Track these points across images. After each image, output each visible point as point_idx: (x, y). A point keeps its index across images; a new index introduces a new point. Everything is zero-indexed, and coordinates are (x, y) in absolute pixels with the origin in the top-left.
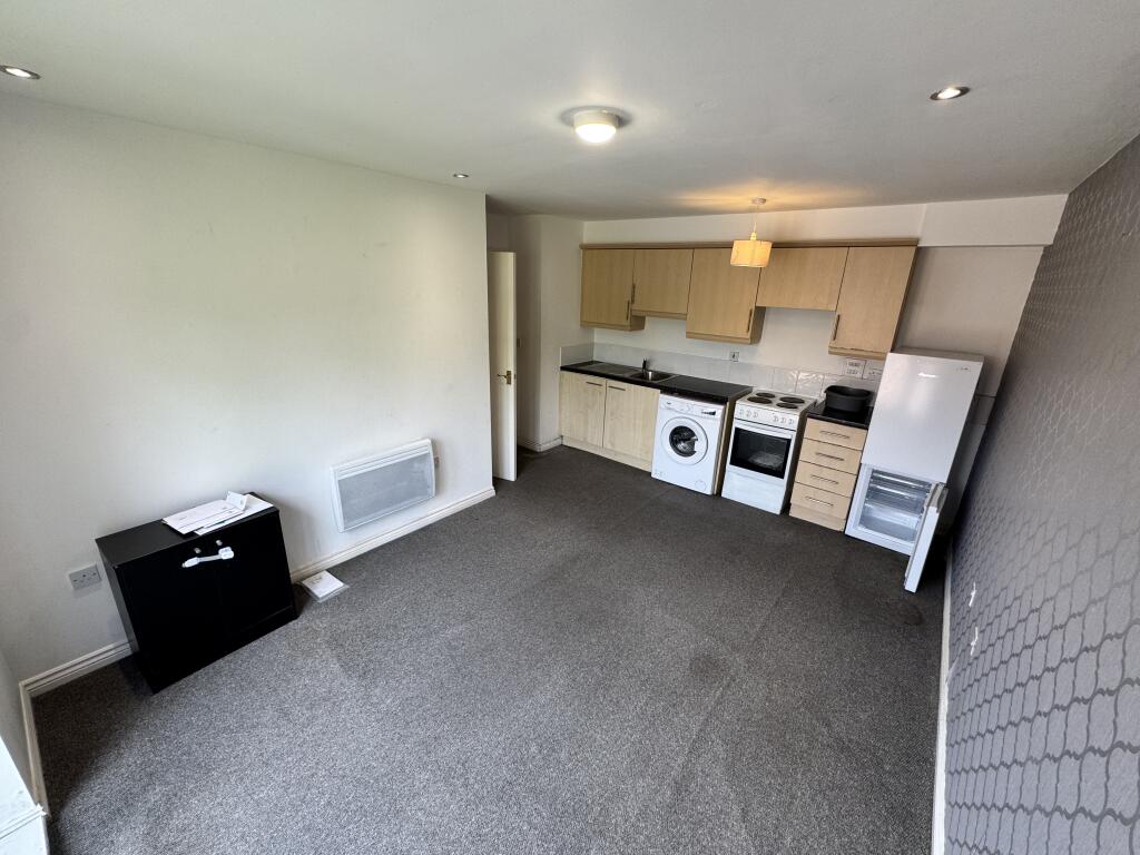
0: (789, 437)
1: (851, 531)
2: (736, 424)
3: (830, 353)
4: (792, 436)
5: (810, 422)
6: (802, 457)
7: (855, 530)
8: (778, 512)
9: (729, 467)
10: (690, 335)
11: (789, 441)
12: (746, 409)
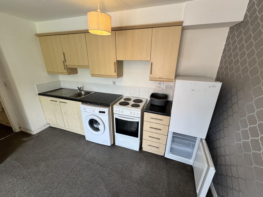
0: (138, 121)
1: (166, 156)
2: (115, 116)
3: (150, 80)
4: (139, 120)
5: (145, 114)
6: (144, 128)
7: (169, 156)
8: (138, 150)
9: (116, 134)
10: (93, 75)
11: (138, 122)
12: (118, 109)
